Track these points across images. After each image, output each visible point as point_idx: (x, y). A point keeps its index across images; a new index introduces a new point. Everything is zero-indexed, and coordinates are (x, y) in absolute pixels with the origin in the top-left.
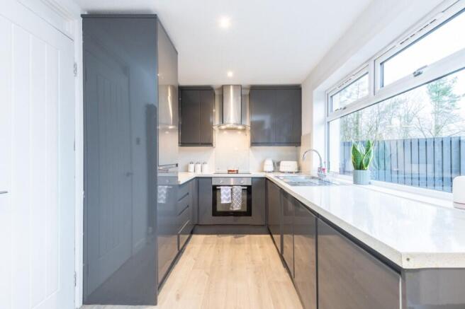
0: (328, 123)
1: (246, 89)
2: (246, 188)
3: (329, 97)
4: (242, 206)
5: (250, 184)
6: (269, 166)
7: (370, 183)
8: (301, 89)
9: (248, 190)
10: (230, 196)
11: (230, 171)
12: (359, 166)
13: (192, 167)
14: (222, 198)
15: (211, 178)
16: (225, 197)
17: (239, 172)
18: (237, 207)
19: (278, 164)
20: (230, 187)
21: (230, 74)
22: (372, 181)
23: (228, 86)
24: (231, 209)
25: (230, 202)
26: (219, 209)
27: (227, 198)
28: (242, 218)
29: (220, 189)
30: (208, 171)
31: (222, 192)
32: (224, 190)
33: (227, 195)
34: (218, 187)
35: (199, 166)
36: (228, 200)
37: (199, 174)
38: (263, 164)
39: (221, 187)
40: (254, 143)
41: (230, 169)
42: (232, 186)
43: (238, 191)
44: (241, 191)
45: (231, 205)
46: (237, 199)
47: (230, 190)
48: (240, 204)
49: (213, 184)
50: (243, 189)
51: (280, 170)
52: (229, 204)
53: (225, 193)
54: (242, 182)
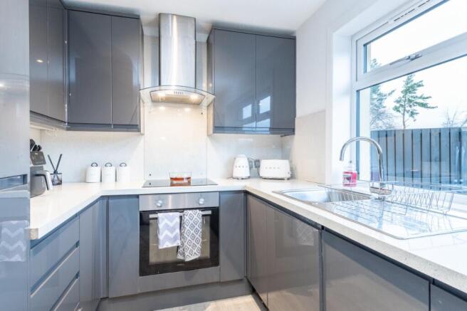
0: (358, 91)
2: (209, 212)
4: (202, 251)
5: (217, 205)
6: (242, 168)
8: (294, 39)
9: (213, 219)
10: (178, 231)
11: (175, 181)
13: (94, 173)
14: (161, 237)
15: (137, 197)
16: (167, 235)
17: (193, 181)
18: (192, 252)
19: (257, 164)
20: (178, 214)
24: (180, 257)
25: (178, 243)
26: (153, 259)
27: (172, 236)
28: (201, 271)
29: (156, 220)
30: (129, 182)
31: (161, 226)
32: (166, 221)
33: (172, 230)
34: (151, 216)
35: (110, 172)
36: (175, 239)
37: (111, 188)
38: (231, 164)
39: (160, 215)
40: (219, 128)
41: (174, 177)
42: (182, 210)
43: (195, 220)
44: (200, 221)
45: (181, 250)
46: (193, 237)
47: (178, 220)
48: (199, 246)
49: (142, 209)
50: (203, 216)
51: (261, 175)
52: (178, 247)
53: (167, 226)
54: (202, 201)
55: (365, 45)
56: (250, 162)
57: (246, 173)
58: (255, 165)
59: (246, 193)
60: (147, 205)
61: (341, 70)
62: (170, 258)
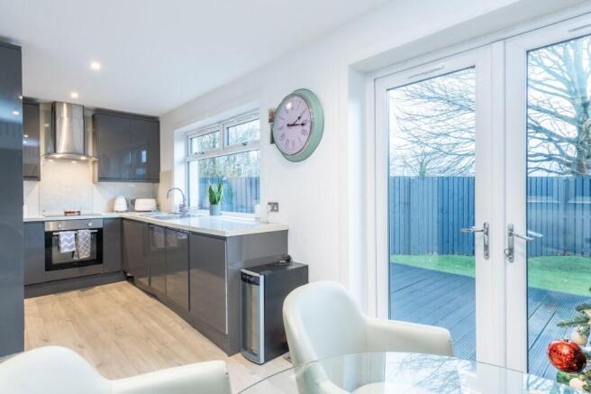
0: (188, 162)
1: (89, 109)
2: (96, 231)
3: (188, 139)
4: (92, 252)
5: (101, 226)
6: (121, 205)
7: (221, 214)
8: (158, 122)
9: (98, 236)
10: (74, 242)
11: (66, 213)
12: (214, 202)
14: (62, 246)
15: (43, 222)
16: (67, 244)
17: (82, 213)
18: (85, 254)
19: (133, 202)
20: (74, 232)
21: (74, 95)
22: (223, 212)
23: (61, 103)
24: (75, 258)
25: (74, 249)
26: (56, 259)
29: (58, 236)
31: (62, 239)
32: (65, 237)
33: (69, 242)
34: (54, 234)
36: (72, 247)
38: (112, 203)
39: (61, 233)
40: (102, 179)
41: (68, 210)
42: (77, 230)
43: (85, 235)
44: (89, 236)
45: (76, 254)
46: (85, 245)
47: (73, 235)
48: (89, 250)
49: (46, 230)
50: (92, 233)
51: (137, 209)
52: (73, 252)
53: (66, 240)
54: (90, 224)
55: (191, 139)
56: (127, 201)
57: (125, 208)
58: (131, 203)
59: (122, 219)
60: (51, 227)
62: (70, 260)
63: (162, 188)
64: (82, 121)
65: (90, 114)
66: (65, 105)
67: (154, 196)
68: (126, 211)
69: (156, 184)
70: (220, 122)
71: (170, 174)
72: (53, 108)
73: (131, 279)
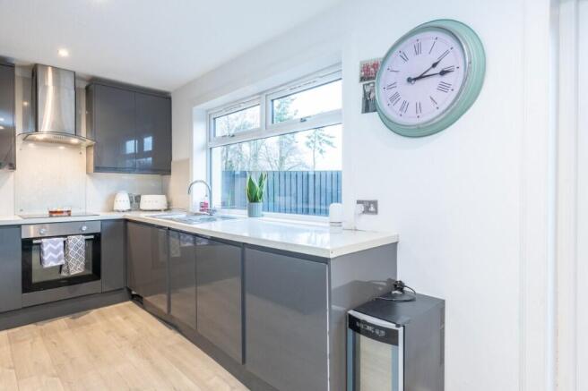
0: (211, 149)
1: (82, 79)
2: (92, 237)
3: (211, 119)
4: (86, 266)
5: (99, 231)
6: (123, 203)
7: (263, 216)
8: (170, 99)
9: (95, 241)
10: (62, 252)
11: (53, 213)
12: (253, 199)
14: (46, 258)
15: (19, 226)
16: (52, 255)
17: (72, 213)
18: (77, 267)
19: (138, 199)
20: (62, 239)
21: (63, 53)
22: (264, 213)
23: (45, 67)
24: (64, 274)
25: (63, 262)
26: (36, 279)
27: (56, 257)
28: (84, 285)
29: (39, 244)
31: (45, 249)
32: (50, 245)
33: (56, 252)
34: (35, 242)
36: (59, 259)
38: (111, 199)
39: (44, 241)
40: (98, 169)
41: (54, 210)
42: (66, 236)
43: (78, 242)
44: (84, 243)
45: (65, 268)
46: (77, 256)
47: (62, 244)
48: (83, 263)
49: (23, 237)
50: (86, 240)
51: (142, 207)
52: (61, 266)
53: (51, 249)
54: (84, 228)
55: (214, 119)
56: (130, 198)
57: (127, 206)
58: (136, 200)
59: (126, 221)
60: (31, 233)
61: (199, 134)
62: (56, 277)
63: (174, 181)
64: (73, 92)
65: (83, 85)
66: (50, 69)
67: (163, 191)
68: (130, 210)
69: (166, 177)
70: (261, 93)
71: (187, 163)
72: (34, 72)
73: (138, 299)
